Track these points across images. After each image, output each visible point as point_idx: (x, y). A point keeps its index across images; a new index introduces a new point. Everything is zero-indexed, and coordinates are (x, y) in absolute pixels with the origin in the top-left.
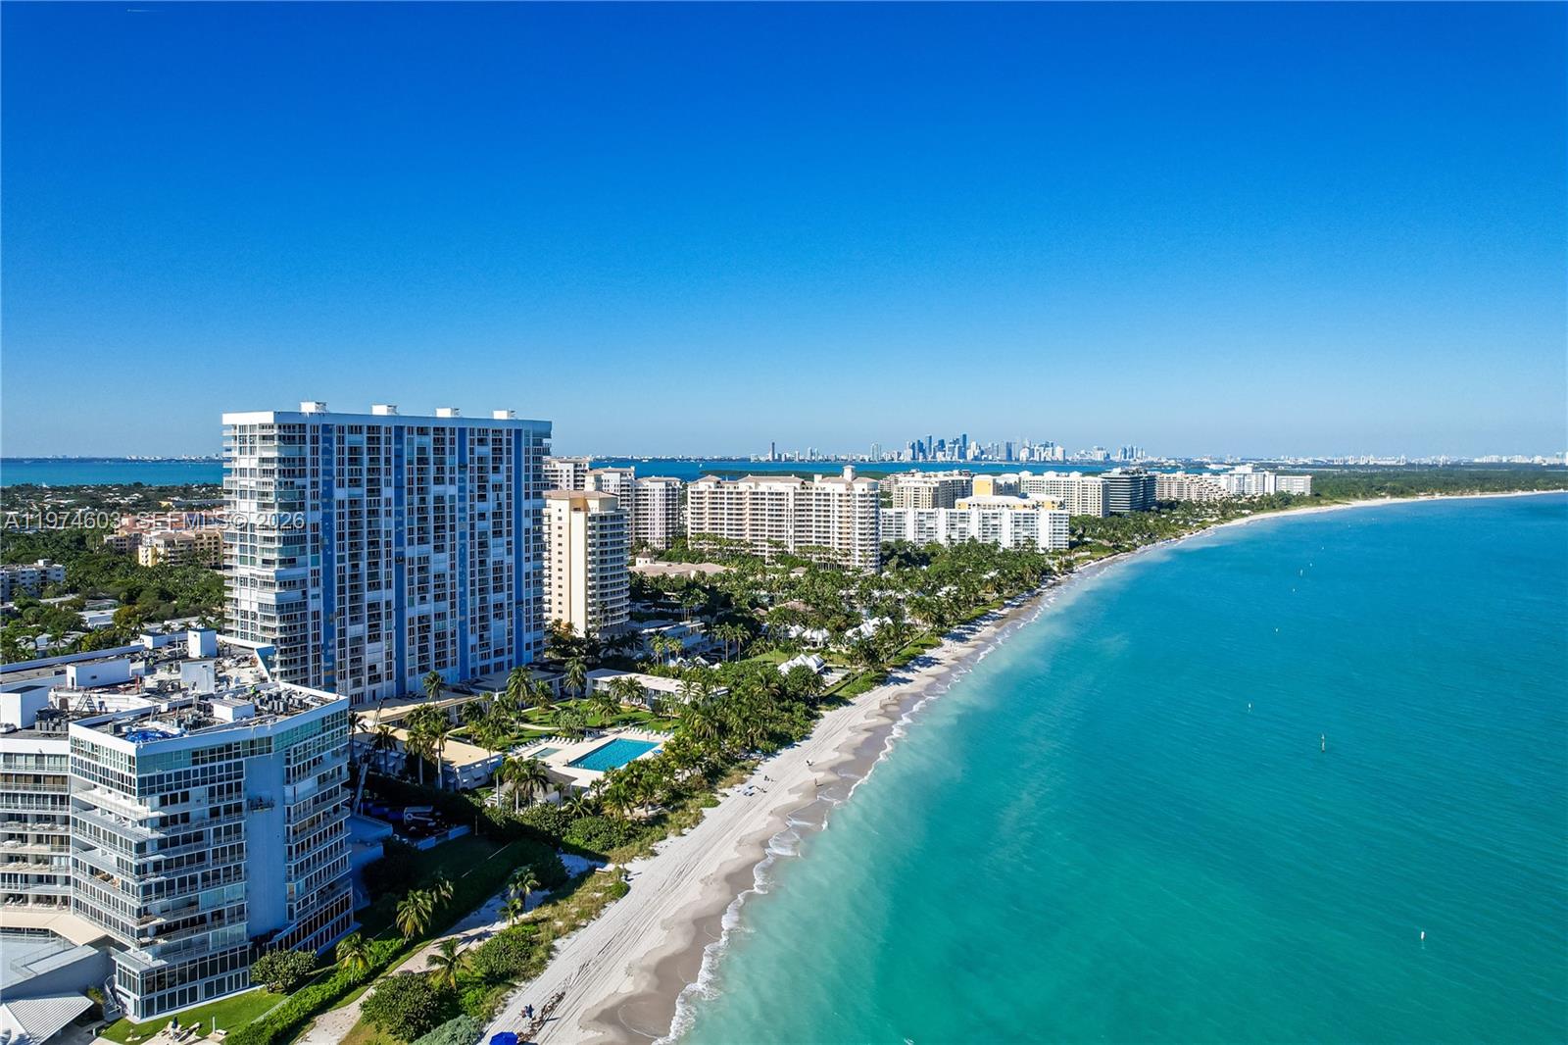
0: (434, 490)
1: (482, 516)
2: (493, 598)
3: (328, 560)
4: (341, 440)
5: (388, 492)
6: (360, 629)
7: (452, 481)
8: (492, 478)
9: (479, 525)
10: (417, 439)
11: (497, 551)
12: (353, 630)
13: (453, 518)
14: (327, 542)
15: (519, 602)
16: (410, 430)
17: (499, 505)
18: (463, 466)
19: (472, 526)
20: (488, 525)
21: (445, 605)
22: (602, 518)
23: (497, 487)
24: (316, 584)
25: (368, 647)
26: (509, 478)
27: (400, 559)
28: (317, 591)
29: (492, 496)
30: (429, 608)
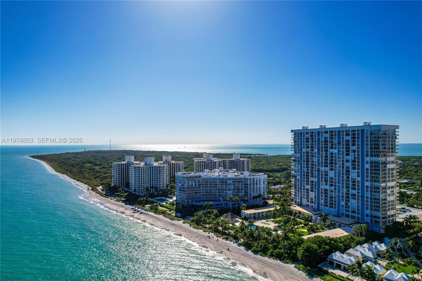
0: (330, 151)
1: (348, 161)
2: (351, 191)
3: (301, 166)
4: (304, 136)
5: (316, 150)
6: (308, 187)
7: (336, 148)
8: (352, 148)
9: (346, 164)
10: (325, 135)
11: (353, 174)
13: (335, 160)
15: (363, 196)
16: (322, 132)
17: (355, 158)
18: (339, 143)
19: (343, 164)
20: (350, 164)
21: (333, 188)
23: (354, 151)
25: (310, 192)
26: (358, 148)
27: (319, 170)
28: (299, 174)
29: (351, 154)
30: (327, 187)
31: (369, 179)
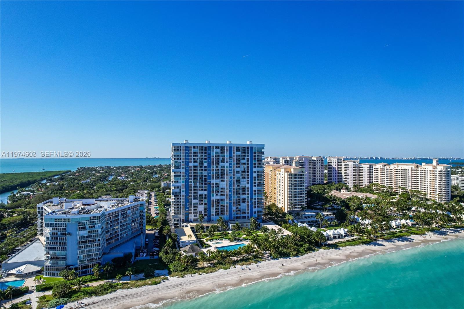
0: (221, 164)
1: (238, 172)
2: (241, 197)
3: (187, 182)
4: (191, 150)
5: (206, 164)
6: (197, 201)
7: (227, 162)
8: (242, 161)
9: (237, 175)
10: (215, 150)
11: (244, 183)
12: (194, 201)
13: (227, 172)
14: (187, 177)
15: (251, 199)
16: (213, 147)
17: (244, 169)
18: (231, 157)
19: (234, 175)
20: (240, 175)
21: (224, 197)
22: (295, 175)
23: (244, 164)
24: (183, 188)
25: (199, 206)
26: (248, 161)
27: (209, 183)
28: (183, 190)
29: (241, 166)
30: (219, 197)
31: (256, 185)
